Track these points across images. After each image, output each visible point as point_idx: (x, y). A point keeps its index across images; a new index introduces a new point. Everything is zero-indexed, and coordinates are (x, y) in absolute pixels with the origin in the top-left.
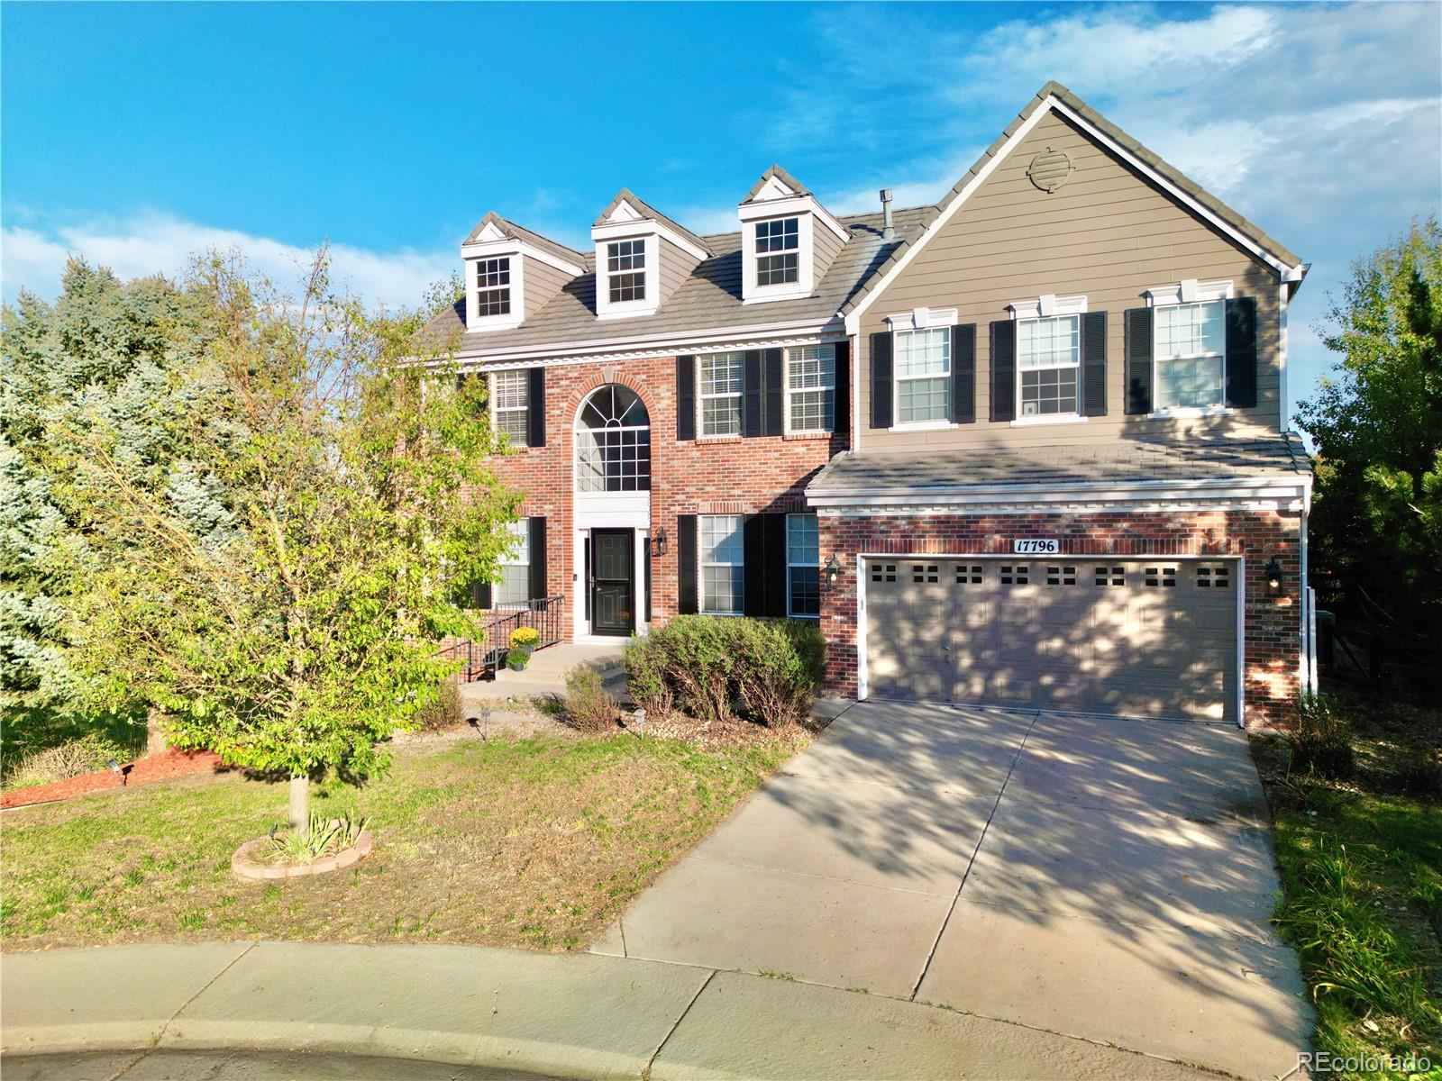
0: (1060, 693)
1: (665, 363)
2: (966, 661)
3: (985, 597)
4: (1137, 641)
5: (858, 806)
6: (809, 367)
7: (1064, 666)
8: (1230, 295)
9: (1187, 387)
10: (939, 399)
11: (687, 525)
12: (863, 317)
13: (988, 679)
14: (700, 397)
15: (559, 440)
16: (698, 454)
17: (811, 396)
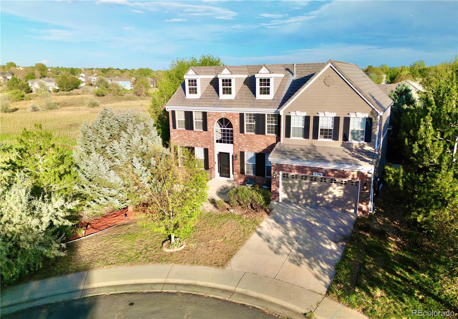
0: (321, 205)
1: (237, 114)
2: (302, 197)
3: (306, 184)
4: (337, 196)
5: (274, 237)
6: (272, 119)
7: (322, 199)
8: (367, 117)
9: (356, 136)
10: (301, 133)
11: (242, 154)
12: (284, 111)
13: (306, 200)
14: (245, 123)
15: (211, 130)
16: (245, 137)
17: (272, 126)
